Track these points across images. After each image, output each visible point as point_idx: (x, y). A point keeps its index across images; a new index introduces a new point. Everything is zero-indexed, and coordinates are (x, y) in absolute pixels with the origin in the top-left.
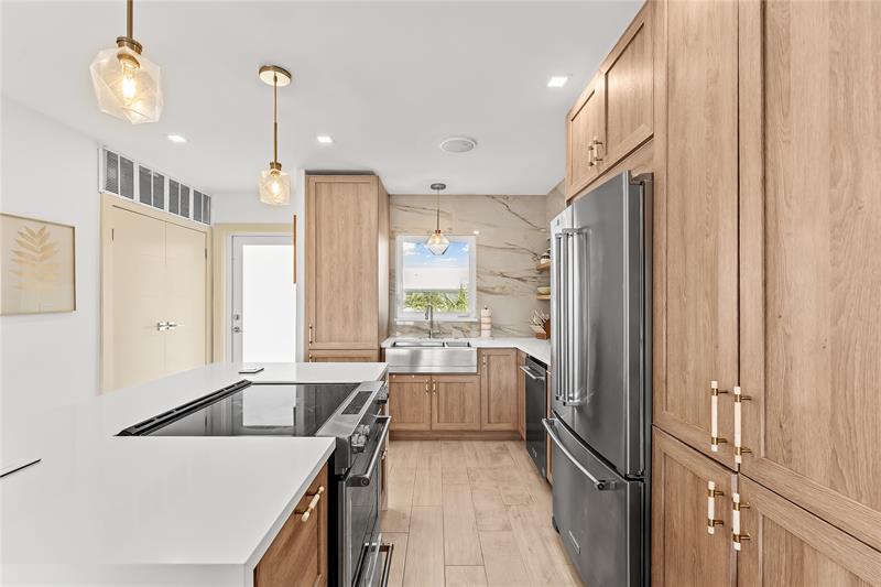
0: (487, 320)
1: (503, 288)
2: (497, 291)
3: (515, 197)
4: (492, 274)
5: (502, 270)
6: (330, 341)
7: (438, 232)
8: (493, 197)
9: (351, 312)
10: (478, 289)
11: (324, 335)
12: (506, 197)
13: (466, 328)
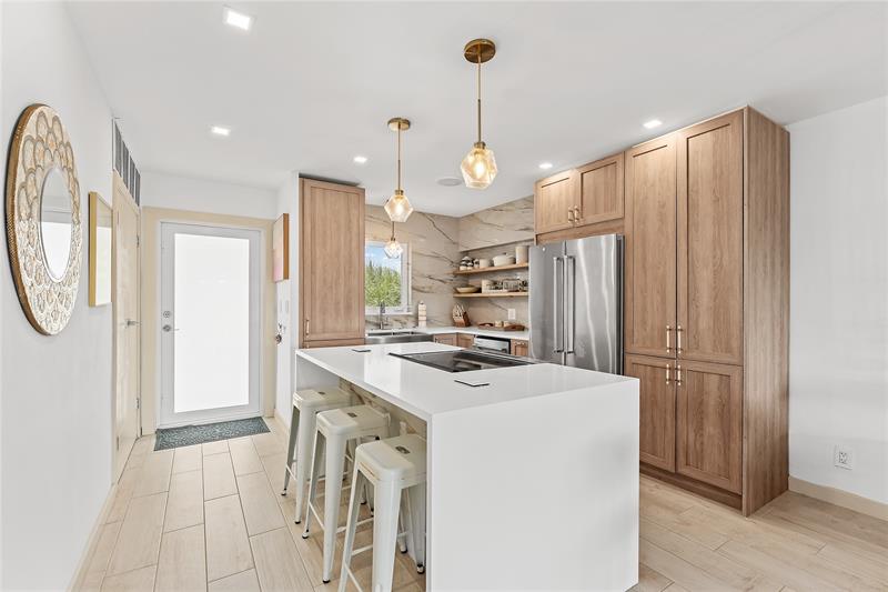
0: (424, 313)
1: (430, 287)
2: (426, 290)
3: (439, 216)
4: (423, 276)
5: (430, 273)
6: (324, 332)
7: (393, 239)
8: (423, 214)
9: (342, 306)
10: (413, 288)
11: (319, 327)
12: (433, 215)
13: (404, 320)
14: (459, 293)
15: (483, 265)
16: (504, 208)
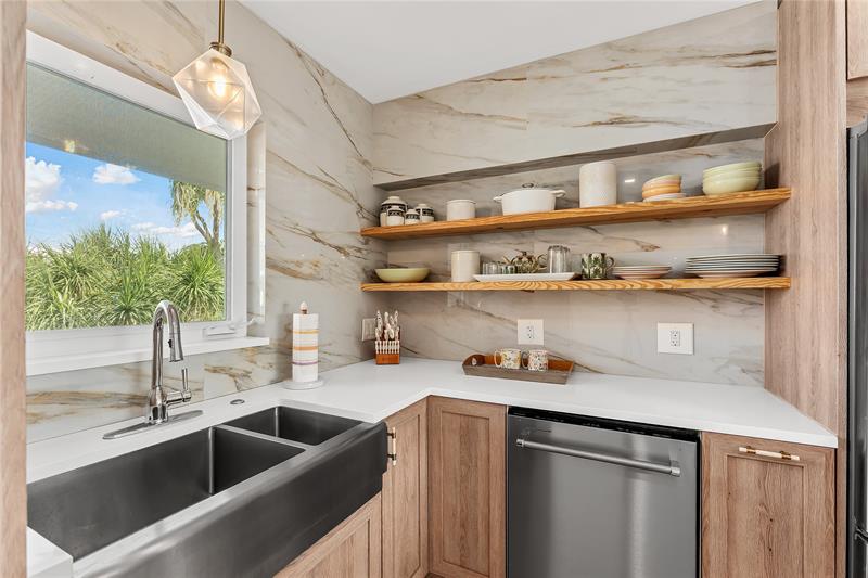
2: (306, 270)
4: (297, 229)
13: (241, 365)
14: (379, 280)
15: (458, 211)
16: (528, 74)
